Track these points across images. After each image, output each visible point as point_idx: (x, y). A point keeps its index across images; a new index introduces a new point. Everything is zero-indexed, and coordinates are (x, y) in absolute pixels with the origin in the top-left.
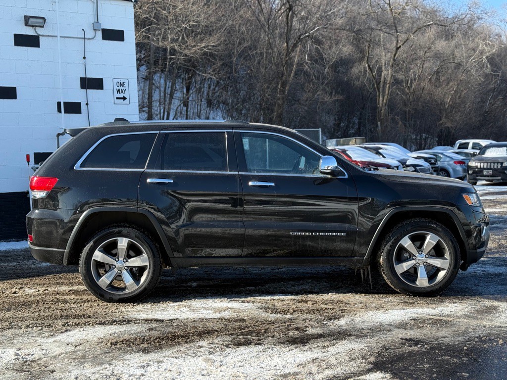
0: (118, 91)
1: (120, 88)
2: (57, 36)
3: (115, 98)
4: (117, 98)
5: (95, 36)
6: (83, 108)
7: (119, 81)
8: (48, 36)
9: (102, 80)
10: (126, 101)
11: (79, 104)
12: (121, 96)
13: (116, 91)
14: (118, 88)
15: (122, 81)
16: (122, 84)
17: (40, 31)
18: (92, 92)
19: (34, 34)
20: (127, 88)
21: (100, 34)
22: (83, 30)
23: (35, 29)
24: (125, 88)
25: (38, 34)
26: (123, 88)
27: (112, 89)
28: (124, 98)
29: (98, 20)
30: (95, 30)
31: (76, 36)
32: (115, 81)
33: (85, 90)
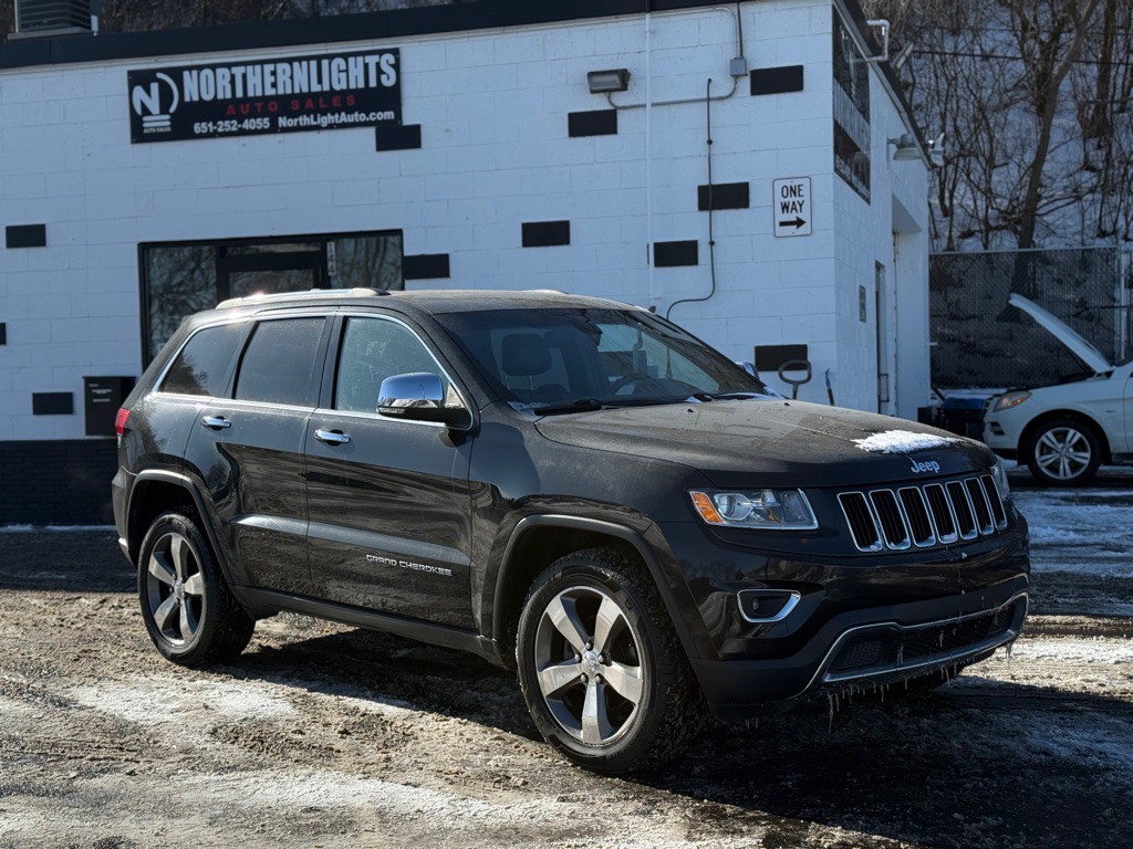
0: (785, 207)
1: (790, 200)
2: (644, 106)
3: (777, 224)
4: (782, 224)
5: (735, 89)
6: (703, 252)
7: (788, 183)
8: (635, 107)
9: (746, 185)
10: (804, 229)
11: (694, 244)
12: (792, 217)
13: (779, 208)
14: (784, 200)
15: (796, 182)
16: (793, 191)
17: (620, 99)
18: (724, 217)
19: (608, 107)
20: (806, 198)
21: (746, 83)
22: (710, 80)
23: (609, 98)
24: (800, 199)
25: (613, 105)
26: (796, 199)
27: (771, 203)
28: (799, 223)
29: (741, 54)
30: (736, 77)
31: (695, 97)
32: (779, 185)
33: (706, 213)
